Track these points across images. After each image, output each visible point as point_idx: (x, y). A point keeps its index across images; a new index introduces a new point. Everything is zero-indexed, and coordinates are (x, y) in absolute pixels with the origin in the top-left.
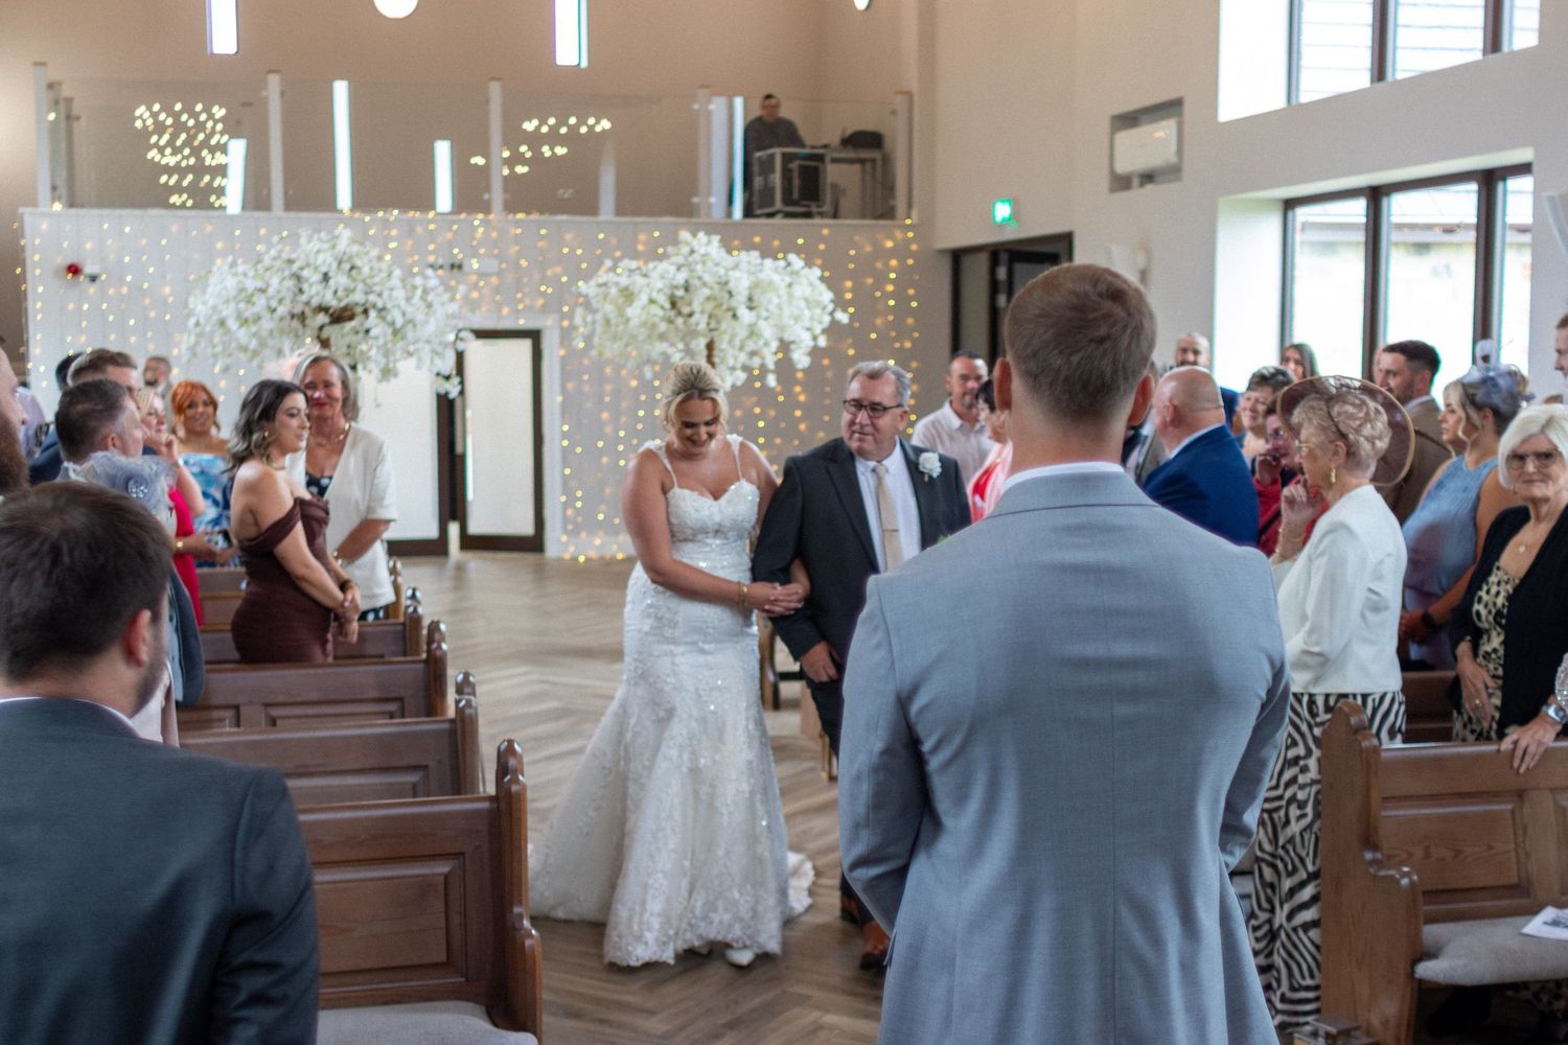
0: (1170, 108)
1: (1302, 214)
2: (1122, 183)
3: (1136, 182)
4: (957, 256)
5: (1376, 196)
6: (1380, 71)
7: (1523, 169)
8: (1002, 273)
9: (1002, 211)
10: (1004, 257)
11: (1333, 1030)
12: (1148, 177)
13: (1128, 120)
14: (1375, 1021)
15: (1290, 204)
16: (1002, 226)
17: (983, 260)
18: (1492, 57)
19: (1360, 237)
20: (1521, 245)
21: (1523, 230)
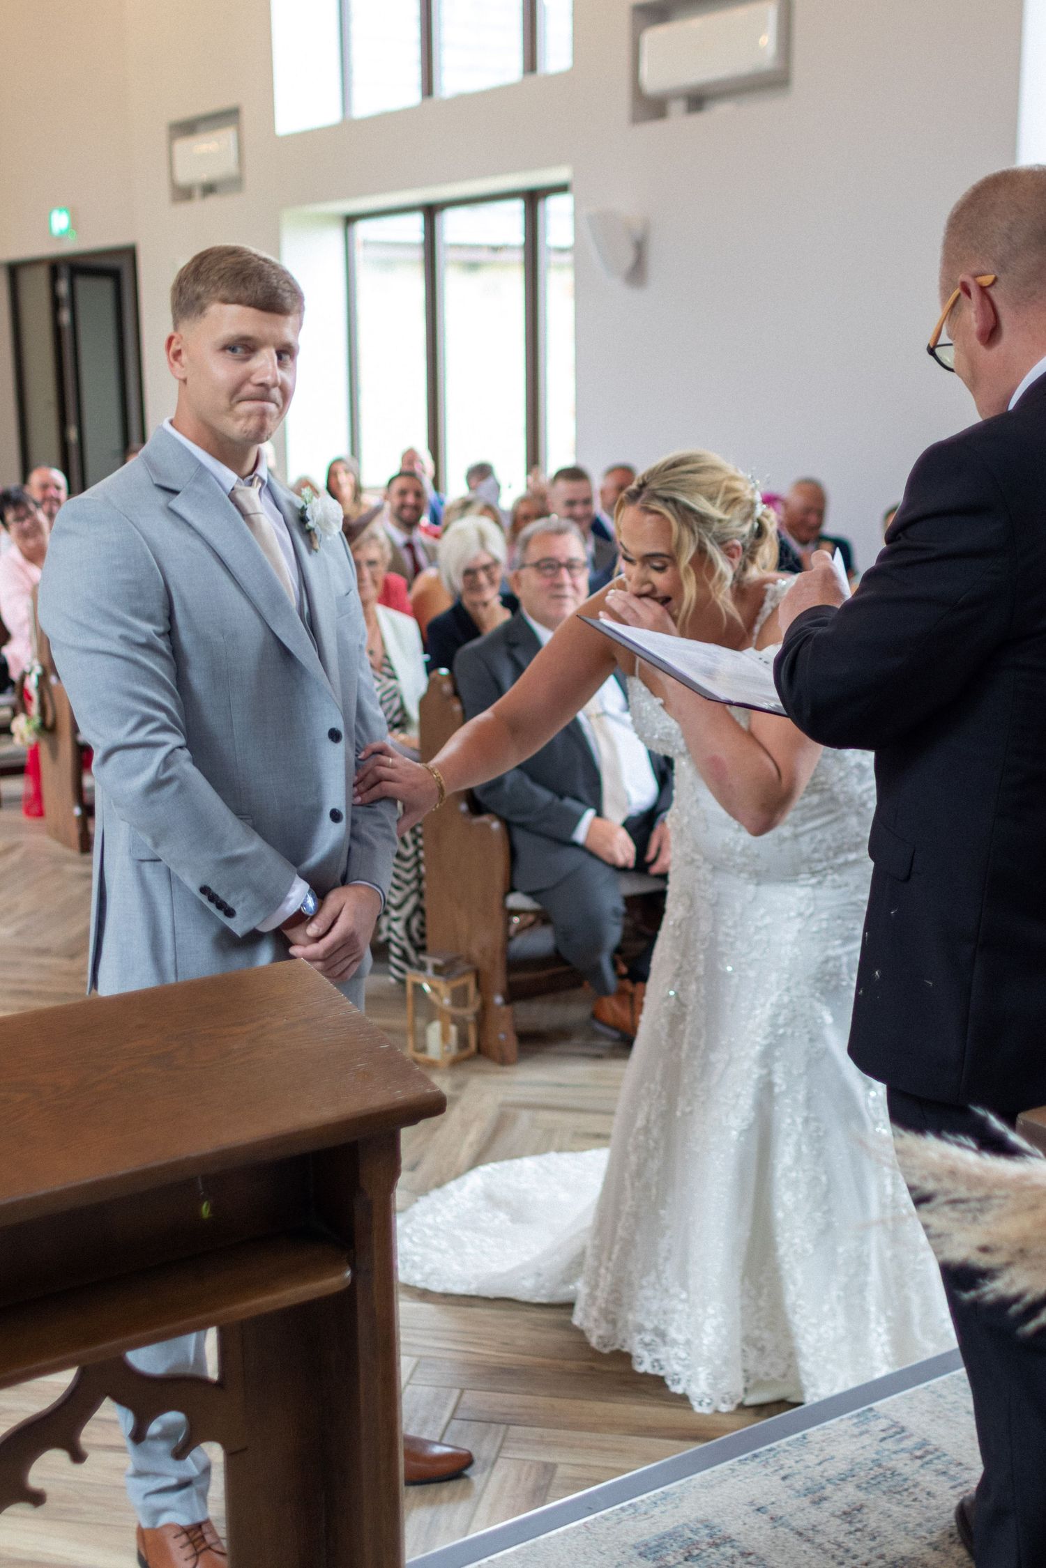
0: (228, 117)
1: (363, 229)
2: (183, 194)
3: (197, 193)
4: (14, 270)
5: (431, 211)
6: (428, 87)
7: (562, 189)
8: (63, 288)
9: (60, 221)
10: (64, 272)
11: (439, 962)
12: (209, 189)
13: (187, 128)
14: (475, 951)
15: (350, 220)
16: (60, 239)
17: (42, 275)
18: (532, 78)
19: (418, 255)
20: (560, 267)
21: (562, 250)
